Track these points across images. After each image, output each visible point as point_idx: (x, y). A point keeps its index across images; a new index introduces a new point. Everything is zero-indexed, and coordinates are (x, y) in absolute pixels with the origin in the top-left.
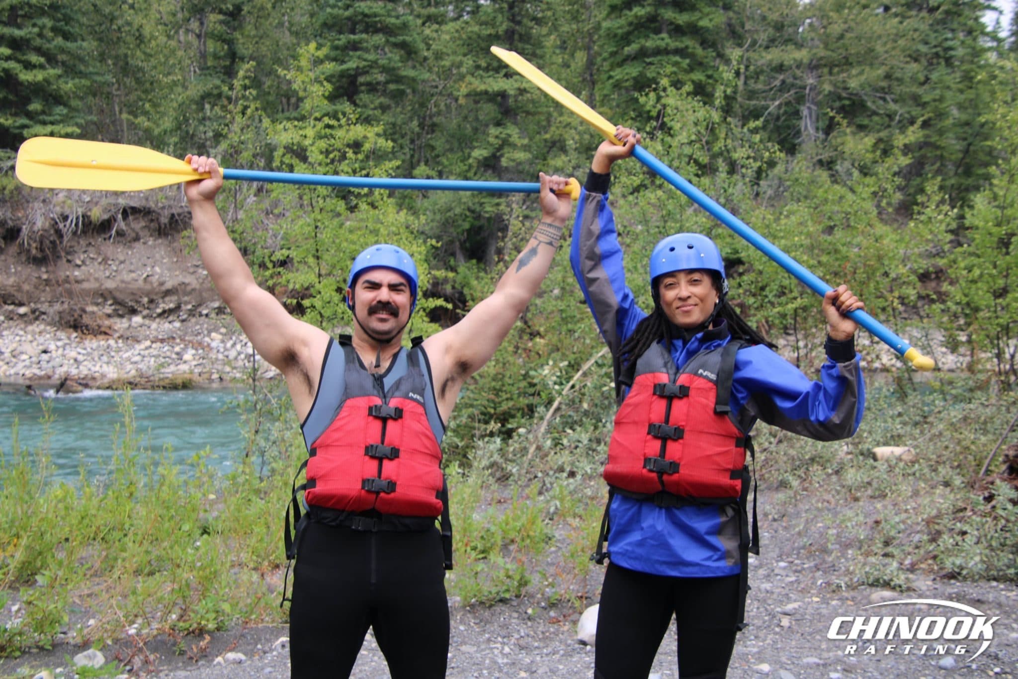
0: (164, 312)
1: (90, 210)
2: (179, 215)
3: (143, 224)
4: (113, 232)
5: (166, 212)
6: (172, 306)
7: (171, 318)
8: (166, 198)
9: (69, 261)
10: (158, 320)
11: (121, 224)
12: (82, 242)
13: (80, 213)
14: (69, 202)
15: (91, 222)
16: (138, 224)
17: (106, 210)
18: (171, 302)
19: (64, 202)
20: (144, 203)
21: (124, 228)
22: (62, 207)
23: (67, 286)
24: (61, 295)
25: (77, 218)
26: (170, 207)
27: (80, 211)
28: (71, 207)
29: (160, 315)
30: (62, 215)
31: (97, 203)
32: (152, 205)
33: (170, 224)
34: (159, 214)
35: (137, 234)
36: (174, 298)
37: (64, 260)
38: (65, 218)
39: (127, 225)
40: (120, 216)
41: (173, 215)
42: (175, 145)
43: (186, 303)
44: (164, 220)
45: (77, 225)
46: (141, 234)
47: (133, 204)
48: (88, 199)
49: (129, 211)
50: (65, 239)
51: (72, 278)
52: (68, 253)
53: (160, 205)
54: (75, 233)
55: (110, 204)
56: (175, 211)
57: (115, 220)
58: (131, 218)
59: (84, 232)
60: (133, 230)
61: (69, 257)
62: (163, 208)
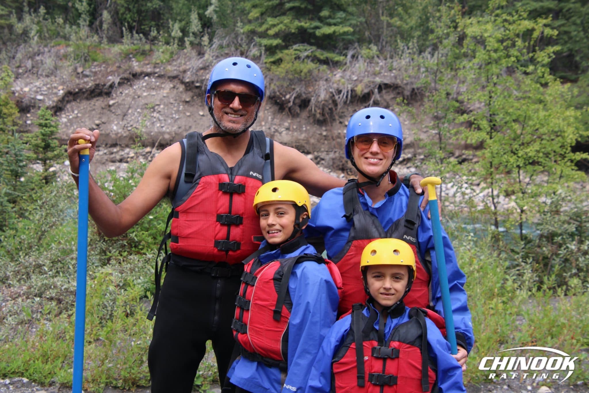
0: (404, 160)
1: (356, 86)
2: (418, 89)
3: (392, 96)
4: (371, 102)
5: (409, 88)
6: (409, 156)
7: (409, 165)
8: (410, 77)
9: (341, 123)
10: (399, 166)
11: (376, 96)
12: (350, 109)
13: (349, 88)
14: (343, 80)
15: (356, 96)
16: (388, 96)
17: (367, 86)
18: (409, 153)
19: (339, 81)
20: (393, 81)
21: (379, 99)
22: (338, 84)
23: (339, 140)
24: (335, 147)
25: (348, 92)
26: (412, 83)
27: (350, 87)
28: (343, 84)
29: (401, 163)
30: (337, 90)
31: (361, 81)
32: (399, 81)
33: (411, 95)
34: (404, 89)
35: (388, 103)
36: (412, 150)
37: (338, 122)
38: (339, 92)
39: (381, 97)
40: (376, 90)
41: (413, 89)
42: (419, 37)
43: (420, 154)
44: (407, 93)
45: (347, 97)
46: (390, 103)
47: (386, 81)
48: (355, 78)
49: (383, 87)
50: (339, 107)
51: (342, 135)
52: (341, 117)
53: (405, 82)
54: (345, 103)
55: (369, 82)
56: (415, 86)
57: (373, 93)
58: (384, 91)
59: (352, 102)
60: (385, 100)
61: (341, 120)
62: (407, 84)
